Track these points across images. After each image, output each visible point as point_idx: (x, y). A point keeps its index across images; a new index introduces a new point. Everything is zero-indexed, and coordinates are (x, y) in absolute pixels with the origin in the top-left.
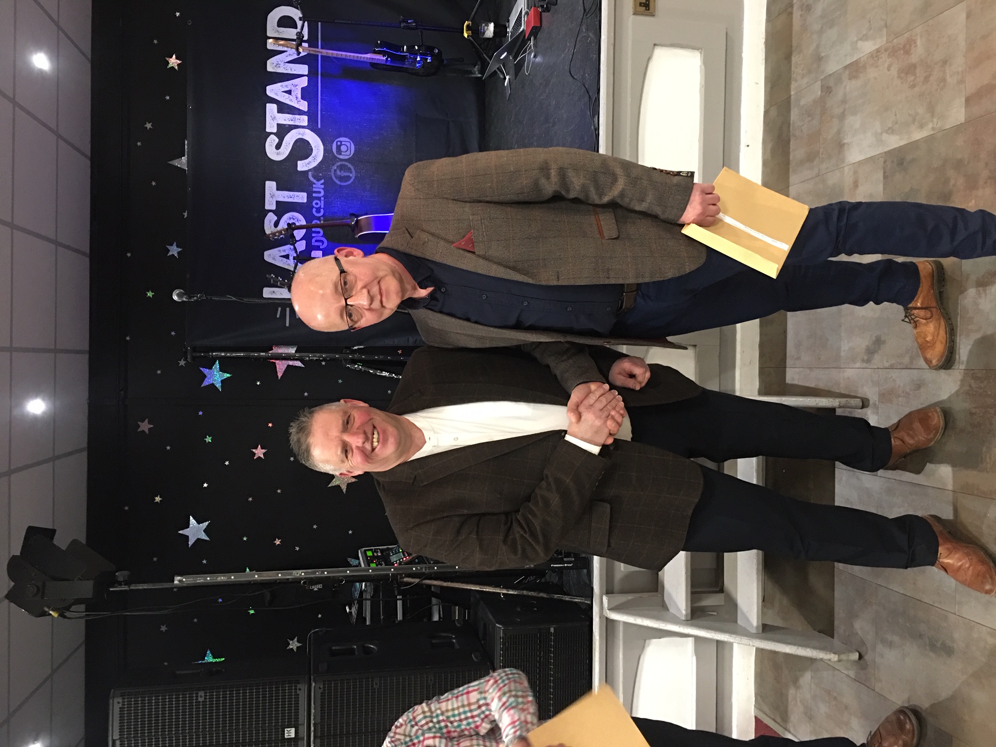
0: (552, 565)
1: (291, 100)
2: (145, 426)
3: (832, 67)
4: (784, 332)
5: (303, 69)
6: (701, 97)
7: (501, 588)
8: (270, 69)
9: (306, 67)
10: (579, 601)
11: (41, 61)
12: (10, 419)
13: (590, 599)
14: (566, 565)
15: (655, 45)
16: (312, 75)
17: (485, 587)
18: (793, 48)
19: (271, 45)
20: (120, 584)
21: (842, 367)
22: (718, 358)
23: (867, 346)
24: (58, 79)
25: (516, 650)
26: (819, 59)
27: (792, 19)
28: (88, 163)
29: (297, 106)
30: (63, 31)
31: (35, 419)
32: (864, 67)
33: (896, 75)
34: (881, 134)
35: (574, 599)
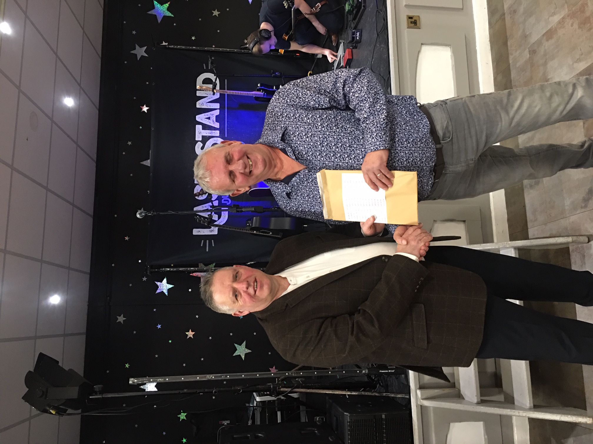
0: (380, 371)
1: (210, 123)
2: (121, 319)
3: (534, 38)
4: (524, 206)
5: (217, 106)
6: (453, 72)
7: (346, 391)
8: (198, 106)
9: (219, 104)
10: (401, 396)
11: (69, 102)
12: (38, 308)
13: (408, 394)
14: (390, 371)
15: (422, 44)
16: (221, 109)
17: (336, 391)
18: (508, 37)
19: (199, 94)
20: (96, 393)
21: (567, 216)
22: (481, 229)
23: (583, 197)
24: (79, 112)
25: (359, 431)
26: (525, 37)
27: (505, 22)
28: (95, 164)
29: (213, 125)
30: (83, 90)
31: (54, 307)
32: (556, 30)
33: (577, 27)
34: (573, 64)
35: (397, 395)
